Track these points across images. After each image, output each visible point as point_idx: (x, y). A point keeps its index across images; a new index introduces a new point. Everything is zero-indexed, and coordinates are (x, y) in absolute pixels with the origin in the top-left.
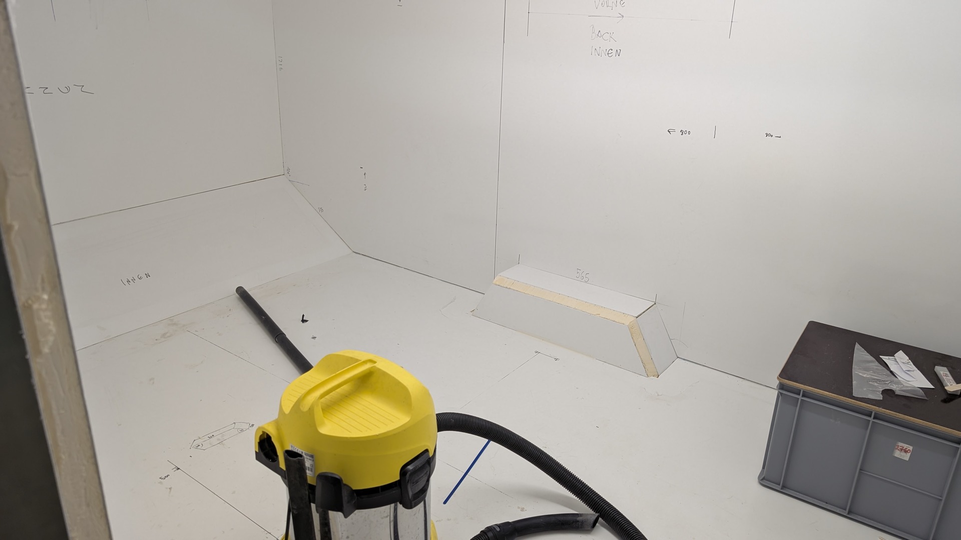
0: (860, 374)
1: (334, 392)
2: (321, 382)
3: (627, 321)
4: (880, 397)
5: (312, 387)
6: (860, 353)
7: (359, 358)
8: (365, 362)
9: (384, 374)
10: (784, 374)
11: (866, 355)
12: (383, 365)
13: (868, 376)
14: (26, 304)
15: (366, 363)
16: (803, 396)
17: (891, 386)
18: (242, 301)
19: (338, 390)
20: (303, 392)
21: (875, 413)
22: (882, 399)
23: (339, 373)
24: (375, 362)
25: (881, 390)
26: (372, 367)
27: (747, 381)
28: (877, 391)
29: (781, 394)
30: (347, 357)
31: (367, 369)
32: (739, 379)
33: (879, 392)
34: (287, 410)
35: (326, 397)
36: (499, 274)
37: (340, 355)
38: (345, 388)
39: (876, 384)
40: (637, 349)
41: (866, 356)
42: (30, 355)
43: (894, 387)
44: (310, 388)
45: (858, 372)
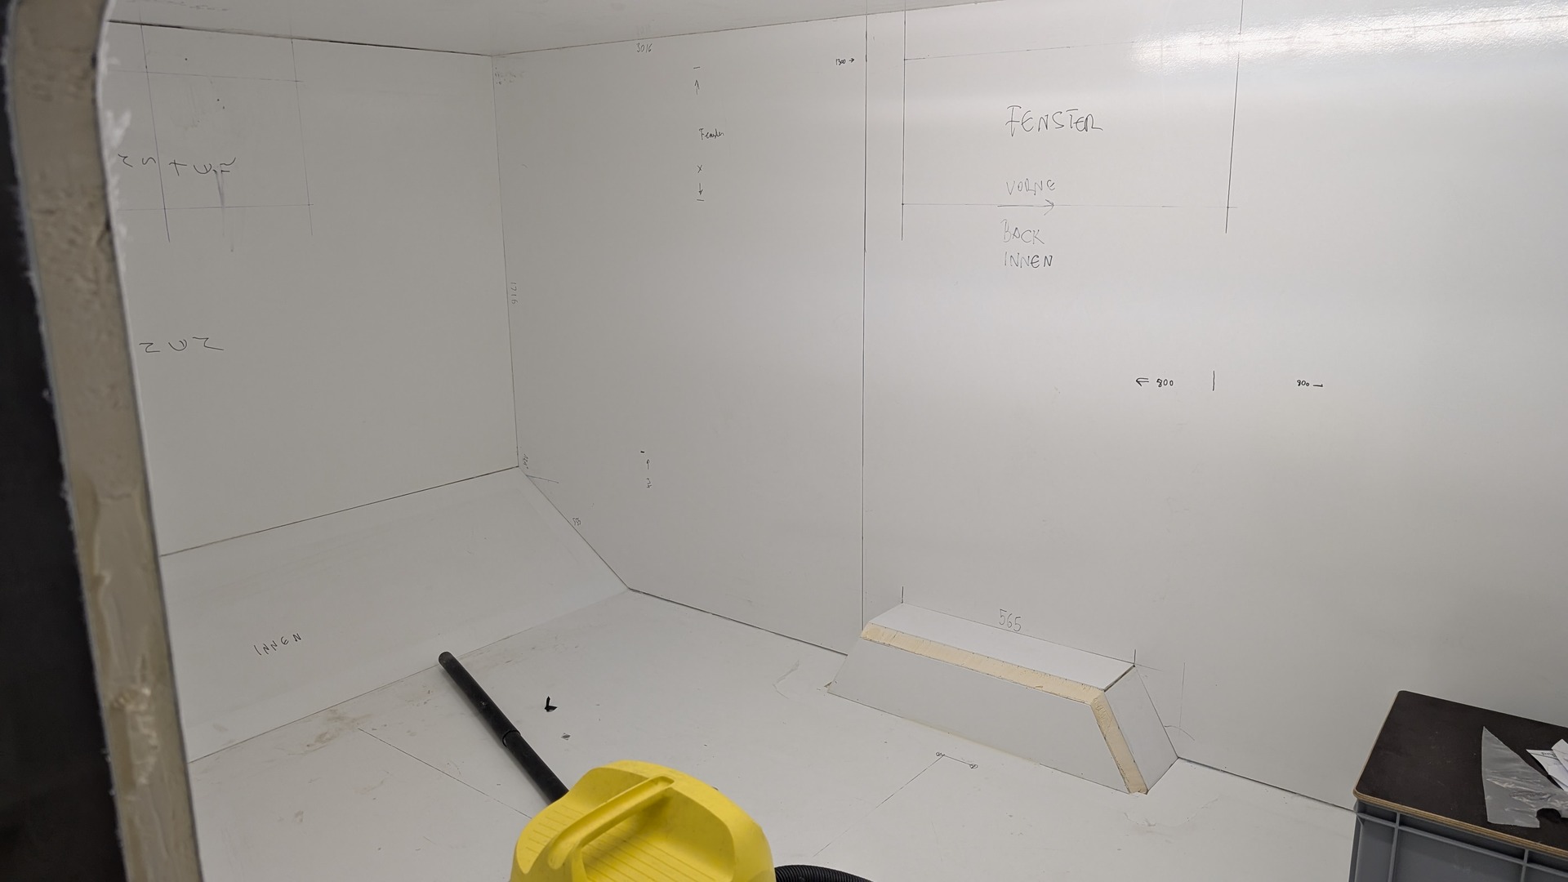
0: (1496, 783)
1: (604, 834)
2: (582, 816)
3: (1090, 697)
4: (1535, 824)
5: (569, 825)
6: (1492, 747)
7: (644, 775)
8: (655, 781)
9: (687, 801)
10: (1365, 785)
11: (1501, 749)
12: (684, 785)
13: (1510, 786)
14: (116, 705)
15: (656, 784)
16: (1401, 824)
17: (1552, 803)
18: (449, 677)
19: (612, 831)
20: (553, 834)
21: (1530, 852)
22: (1538, 827)
23: (612, 801)
24: (671, 781)
25: (1536, 810)
26: (666, 790)
27: (1300, 798)
28: (1528, 813)
29: (1363, 820)
30: (625, 772)
31: (658, 794)
32: (1287, 793)
33: (1531, 813)
34: (526, 867)
35: (592, 843)
36: (871, 621)
37: (612, 770)
38: (622, 825)
39: (1525, 800)
40: (1108, 745)
41: (1503, 751)
42: (117, 791)
43: (1557, 805)
44: (565, 827)
45: (1491, 778)
